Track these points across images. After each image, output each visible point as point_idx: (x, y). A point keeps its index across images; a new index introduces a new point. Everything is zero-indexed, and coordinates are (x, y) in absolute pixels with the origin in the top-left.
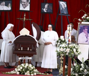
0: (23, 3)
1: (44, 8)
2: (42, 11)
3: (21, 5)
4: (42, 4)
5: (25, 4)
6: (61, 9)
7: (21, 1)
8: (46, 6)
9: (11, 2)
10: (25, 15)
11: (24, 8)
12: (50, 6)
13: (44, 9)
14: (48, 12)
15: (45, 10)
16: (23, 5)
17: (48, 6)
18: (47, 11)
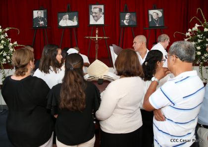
0: (94, 14)
1: (124, 19)
2: (122, 24)
3: (91, 17)
4: (121, 14)
5: (97, 15)
6: (150, 20)
7: (91, 11)
8: (127, 16)
9: (77, 13)
10: (97, 32)
11: (96, 21)
12: (132, 17)
13: (125, 21)
14: (131, 24)
15: (126, 23)
16: (94, 17)
17: (130, 17)
18: (129, 23)
